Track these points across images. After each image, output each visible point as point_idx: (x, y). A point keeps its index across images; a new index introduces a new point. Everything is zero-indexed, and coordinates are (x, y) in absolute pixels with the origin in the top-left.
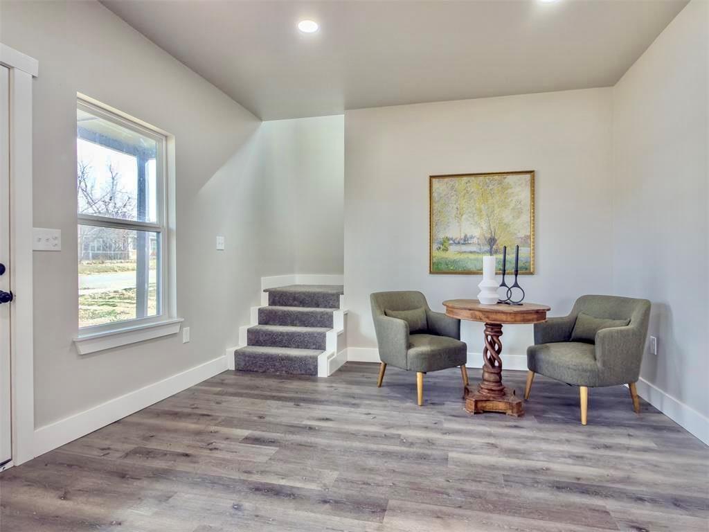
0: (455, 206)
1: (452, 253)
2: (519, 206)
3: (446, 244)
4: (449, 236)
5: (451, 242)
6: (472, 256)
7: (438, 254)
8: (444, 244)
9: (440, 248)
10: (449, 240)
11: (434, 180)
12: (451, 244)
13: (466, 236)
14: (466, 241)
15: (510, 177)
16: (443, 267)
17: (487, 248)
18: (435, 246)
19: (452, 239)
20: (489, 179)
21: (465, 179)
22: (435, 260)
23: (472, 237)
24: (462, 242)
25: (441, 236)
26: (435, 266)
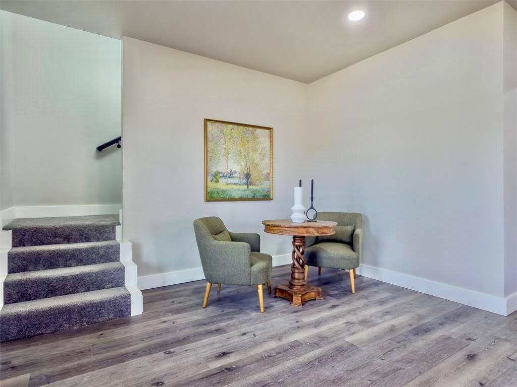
0: (224, 147)
1: (222, 185)
2: (264, 152)
3: (218, 177)
4: (220, 170)
5: (221, 175)
6: (236, 187)
7: (212, 185)
8: (216, 177)
9: (213, 180)
10: (219, 173)
11: (208, 123)
12: (221, 177)
13: (231, 171)
14: (231, 175)
15: (258, 130)
16: (215, 195)
17: (245, 181)
18: (209, 178)
19: (221, 173)
20: (246, 129)
21: (231, 126)
22: (209, 190)
23: (235, 172)
24: (229, 175)
25: (214, 170)
26: (209, 195)
